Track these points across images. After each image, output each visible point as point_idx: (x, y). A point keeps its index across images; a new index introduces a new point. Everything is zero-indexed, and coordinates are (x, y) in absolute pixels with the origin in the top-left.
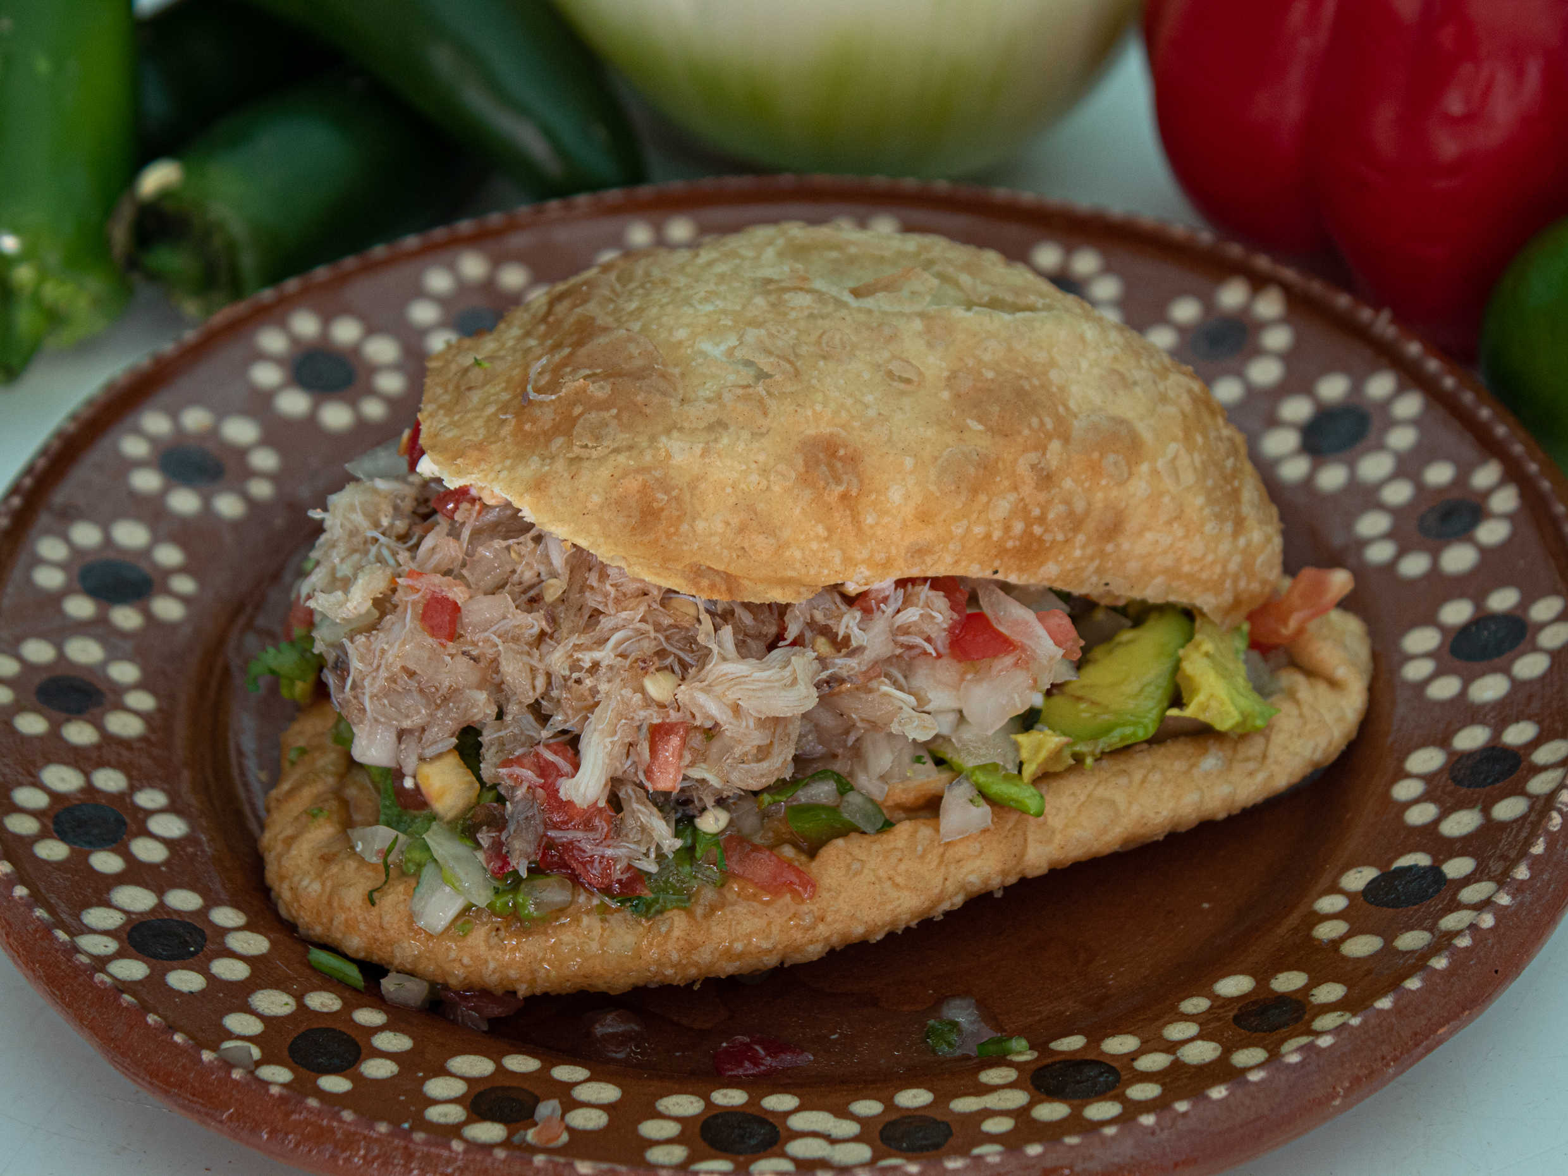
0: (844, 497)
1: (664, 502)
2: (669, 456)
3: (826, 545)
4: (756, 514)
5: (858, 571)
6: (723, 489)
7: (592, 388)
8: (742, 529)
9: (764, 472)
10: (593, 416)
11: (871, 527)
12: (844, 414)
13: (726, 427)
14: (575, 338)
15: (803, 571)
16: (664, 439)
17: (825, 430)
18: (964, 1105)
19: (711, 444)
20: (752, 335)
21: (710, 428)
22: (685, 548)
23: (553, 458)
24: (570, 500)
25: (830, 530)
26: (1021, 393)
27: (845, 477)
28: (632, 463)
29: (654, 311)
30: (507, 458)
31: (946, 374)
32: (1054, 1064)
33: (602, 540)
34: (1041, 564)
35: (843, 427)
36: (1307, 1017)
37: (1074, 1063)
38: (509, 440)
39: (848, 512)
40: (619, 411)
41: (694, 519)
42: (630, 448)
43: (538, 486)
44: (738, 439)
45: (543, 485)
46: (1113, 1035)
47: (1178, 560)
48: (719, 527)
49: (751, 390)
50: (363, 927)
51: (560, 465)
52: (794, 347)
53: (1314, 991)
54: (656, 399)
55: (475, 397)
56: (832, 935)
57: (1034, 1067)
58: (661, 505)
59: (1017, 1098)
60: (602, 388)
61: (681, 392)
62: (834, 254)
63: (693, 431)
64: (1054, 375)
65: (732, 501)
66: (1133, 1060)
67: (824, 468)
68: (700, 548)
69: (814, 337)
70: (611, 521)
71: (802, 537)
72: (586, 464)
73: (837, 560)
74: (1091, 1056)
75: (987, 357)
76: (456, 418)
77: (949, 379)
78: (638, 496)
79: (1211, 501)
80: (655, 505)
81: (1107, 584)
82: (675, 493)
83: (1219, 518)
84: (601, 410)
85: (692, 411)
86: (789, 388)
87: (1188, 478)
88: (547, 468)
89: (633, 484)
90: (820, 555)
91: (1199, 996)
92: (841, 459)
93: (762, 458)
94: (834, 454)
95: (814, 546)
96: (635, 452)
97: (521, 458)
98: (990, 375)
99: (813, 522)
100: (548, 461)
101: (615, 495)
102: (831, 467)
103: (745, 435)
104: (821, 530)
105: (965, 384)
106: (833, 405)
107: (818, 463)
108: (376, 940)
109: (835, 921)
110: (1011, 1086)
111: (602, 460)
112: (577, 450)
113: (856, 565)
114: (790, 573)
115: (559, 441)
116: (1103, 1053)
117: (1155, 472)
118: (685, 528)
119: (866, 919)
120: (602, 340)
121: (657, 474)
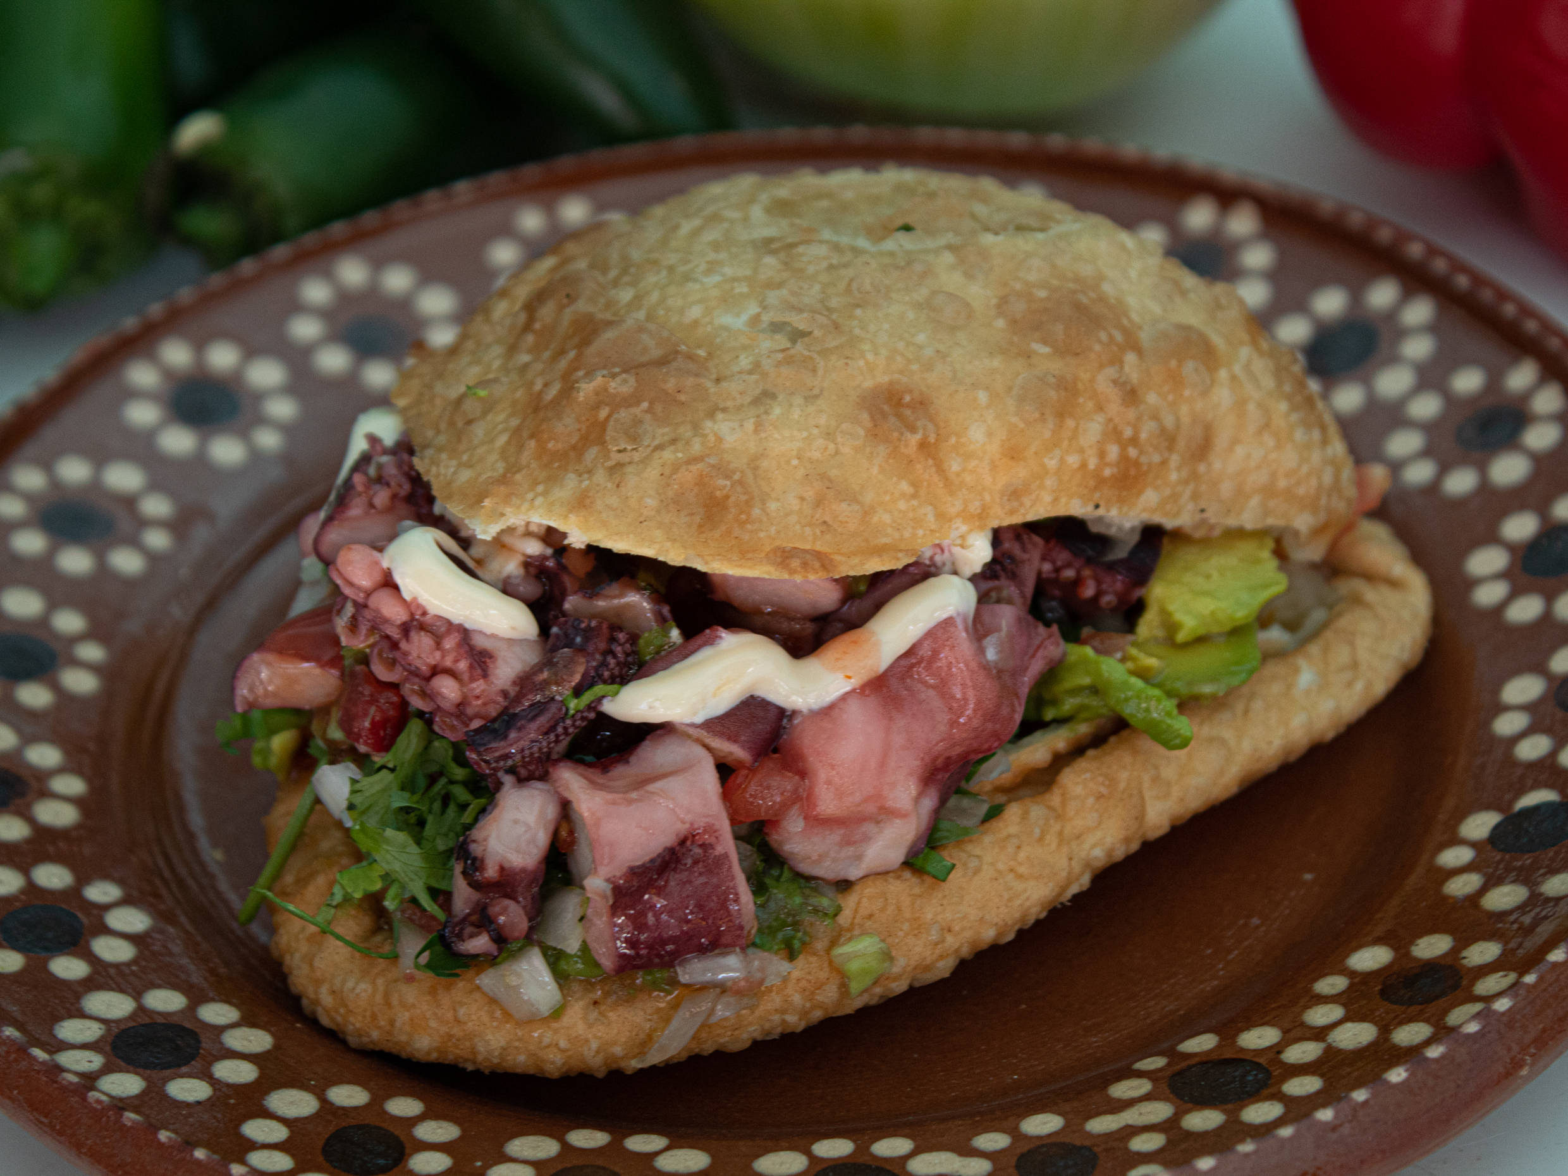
0: (923, 445)
1: (728, 489)
2: (719, 439)
3: (915, 503)
4: (830, 481)
5: (954, 526)
6: (788, 462)
7: (614, 385)
8: (819, 502)
9: (829, 435)
10: (623, 414)
11: (958, 475)
12: (899, 358)
13: (773, 396)
14: (577, 341)
15: (897, 535)
16: (708, 424)
17: (883, 379)
18: (1101, 1125)
19: (764, 417)
20: (773, 297)
21: (756, 401)
22: (762, 535)
23: (590, 472)
24: (622, 511)
25: (915, 484)
26: (1079, 307)
27: (919, 423)
28: (680, 455)
29: (655, 296)
30: (537, 484)
31: (994, 301)
32: (1190, 1067)
33: (669, 544)
34: (1140, 492)
35: (901, 372)
36: (1465, 982)
37: (1208, 1063)
38: (534, 465)
39: (930, 462)
40: (651, 403)
41: (763, 502)
42: (674, 441)
43: (581, 503)
44: (791, 405)
45: (588, 501)
46: (1248, 1028)
47: (1273, 475)
48: (795, 504)
49: (792, 352)
50: (433, 1024)
51: (600, 477)
52: (822, 301)
53: (1465, 953)
54: (690, 381)
55: (479, 431)
56: (962, 945)
57: (1168, 1073)
58: (724, 492)
59: (1161, 1111)
60: (625, 381)
61: (714, 370)
62: (825, 203)
63: (739, 408)
64: (1106, 287)
65: (801, 473)
66: (1279, 1052)
67: (892, 420)
68: (778, 532)
69: (842, 286)
70: (672, 523)
71: (887, 498)
72: (630, 469)
73: (931, 518)
74: (1228, 1055)
75: (1032, 277)
76: (465, 457)
77: (999, 306)
78: (696, 490)
79: (1294, 408)
80: (718, 493)
81: (1202, 511)
82: (736, 477)
83: (1307, 425)
84: (630, 406)
85: (732, 387)
86: (832, 342)
87: (1268, 382)
88: (587, 483)
89: (687, 475)
90: (911, 515)
91: (1332, 974)
92: (908, 406)
93: (823, 420)
94: (899, 403)
95: (902, 505)
96: (680, 445)
97: (553, 480)
98: (1042, 294)
99: (895, 479)
100: (586, 476)
101: (670, 494)
102: (899, 416)
103: (798, 400)
104: (905, 486)
105: (1019, 307)
106: (884, 352)
107: (884, 415)
108: (451, 1036)
109: (963, 929)
110: (1147, 1098)
111: (645, 461)
112: (616, 457)
113: (950, 520)
114: (884, 540)
115: (592, 453)
116: (1242, 1050)
117: (1234, 378)
118: (756, 512)
119: (996, 920)
120: (609, 335)
121: (712, 460)
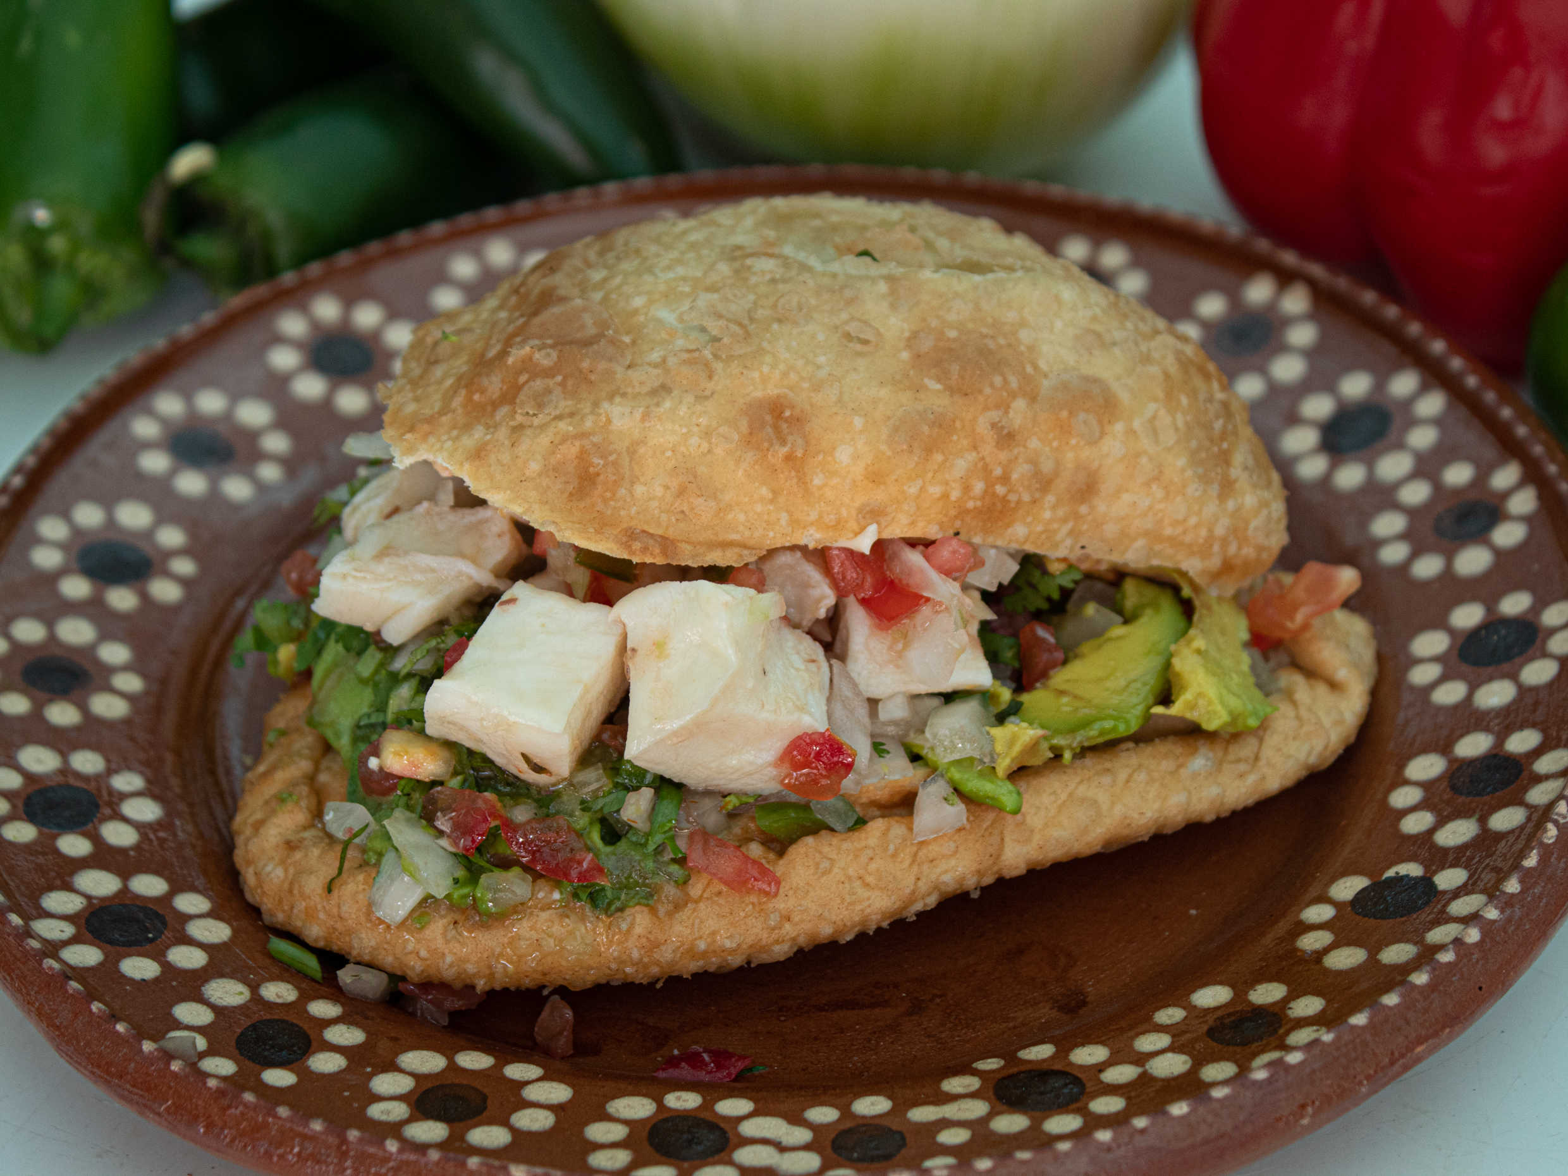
0: (789, 458)
1: (600, 467)
2: (610, 421)
3: (771, 507)
4: (696, 476)
5: (806, 533)
6: (663, 454)
7: (539, 357)
8: (681, 492)
9: (706, 435)
10: (537, 384)
11: (819, 489)
12: (793, 376)
13: (669, 391)
14: (534, 308)
15: (747, 534)
16: (606, 405)
17: (773, 391)
18: (922, 1114)
19: (653, 408)
20: (705, 299)
21: (653, 393)
22: (622, 512)
23: (496, 427)
24: (509, 468)
25: (774, 491)
26: (984, 352)
27: (790, 438)
28: (572, 430)
29: (618, 281)
30: (454, 429)
31: (907, 334)
32: (1019, 1073)
33: (538, 507)
34: (1008, 525)
35: (791, 388)
36: (1282, 1031)
37: (1041, 1073)
38: (459, 410)
39: (794, 474)
40: (564, 377)
41: (632, 484)
42: (572, 415)
43: (479, 454)
44: (681, 402)
45: (484, 454)
46: (1083, 1045)
47: (1159, 523)
48: (659, 491)
49: (697, 354)
50: (322, 916)
51: (503, 433)
53: (1293, 1004)
54: (603, 365)
55: (439, 370)
56: (799, 935)
57: (999, 1076)
58: (596, 470)
59: (977, 1109)
60: (549, 356)
61: (629, 357)
63: (635, 396)
64: (1023, 335)
65: (672, 464)
66: (1101, 1071)
67: (769, 430)
68: (638, 512)
70: (549, 488)
71: (746, 499)
72: (527, 432)
73: (783, 522)
74: (1058, 1066)
75: (952, 317)
76: (419, 392)
77: (909, 339)
78: (575, 464)
79: (1194, 462)
80: (592, 470)
82: (612, 458)
83: (1205, 480)
84: (546, 377)
85: (637, 376)
86: (738, 350)
87: (1169, 438)
88: (489, 437)
89: (572, 449)
90: (766, 517)
91: (1174, 1005)
92: (787, 421)
93: (704, 421)
94: (780, 416)
95: (759, 508)
96: (576, 419)
97: (466, 428)
98: (953, 334)
99: (757, 484)
100: (491, 430)
101: (554, 462)
102: (776, 428)
103: (689, 398)
104: (764, 491)
105: (926, 344)
106: (782, 367)
107: (763, 425)
108: (335, 929)
109: (802, 921)
110: (973, 1095)
111: (543, 428)
112: (519, 419)
113: (804, 528)
114: (733, 536)
115: (502, 410)
116: (1071, 1064)
117: (1131, 432)
118: (622, 492)
119: (834, 919)
120: (558, 310)
121: (596, 439)
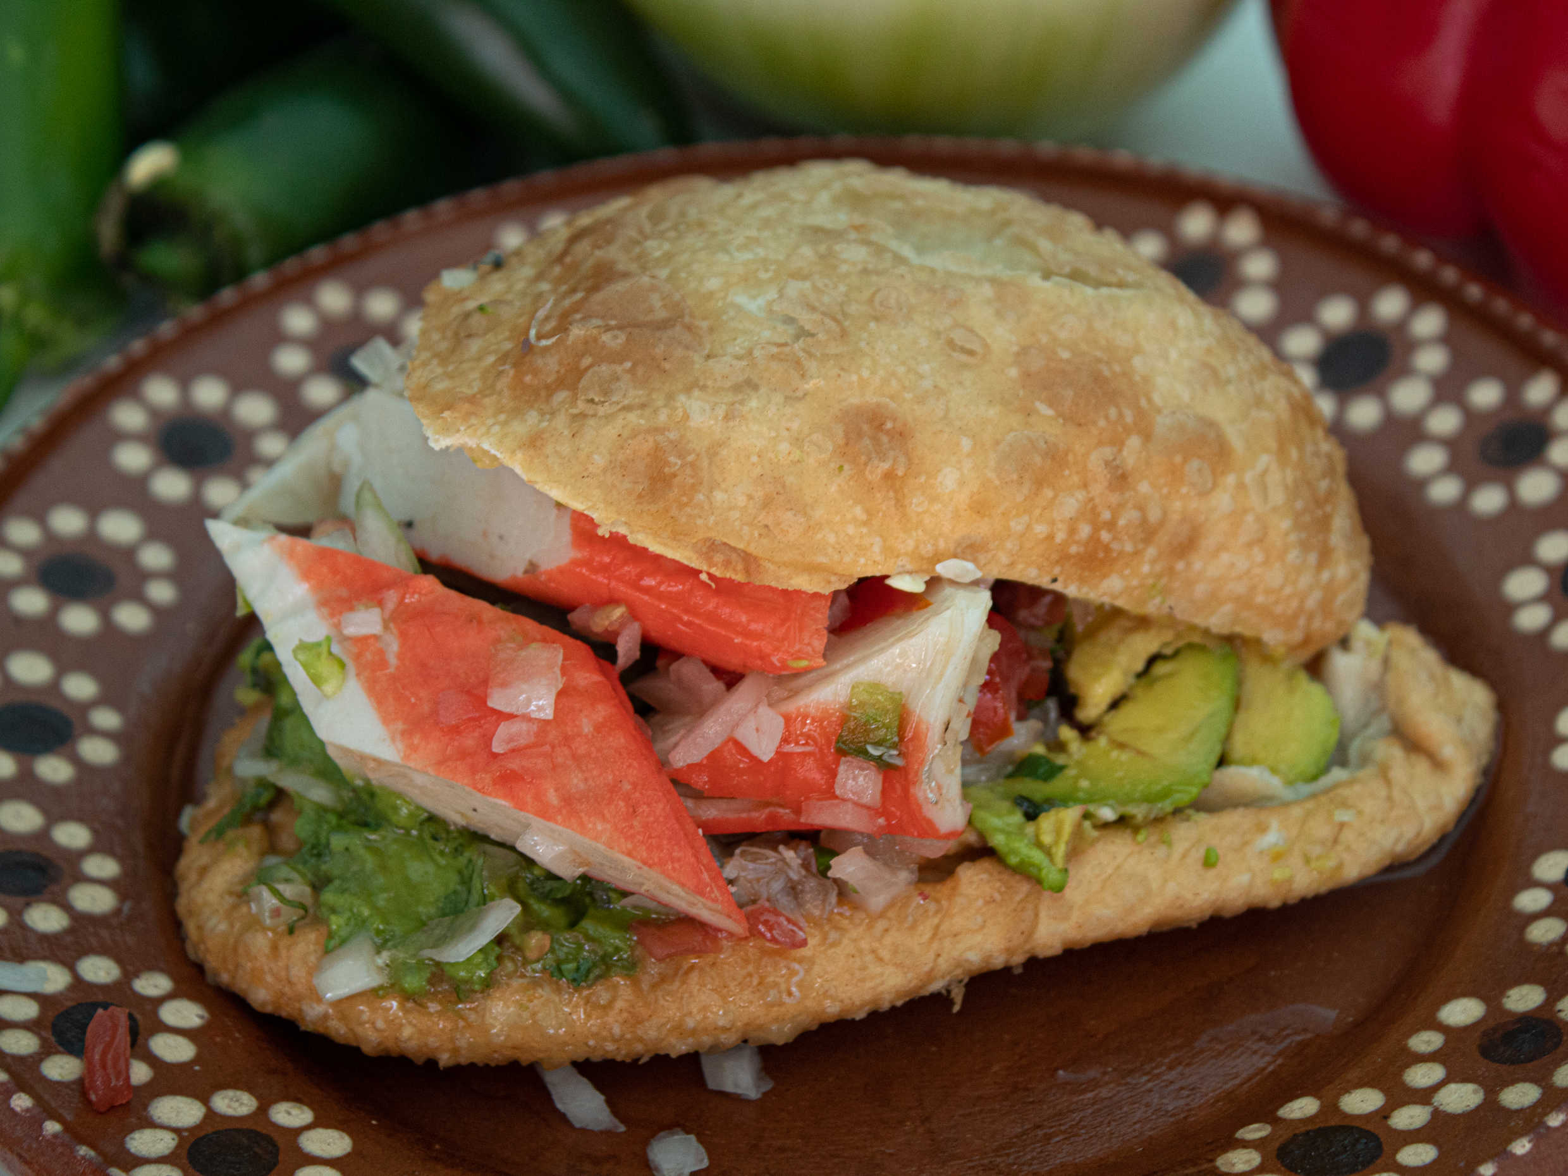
0: (889, 476)
1: (677, 467)
2: (686, 417)
3: (864, 530)
4: (784, 487)
5: (898, 563)
6: (748, 457)
7: (606, 338)
8: (766, 505)
9: (798, 441)
10: (604, 369)
11: (918, 514)
12: (894, 383)
13: (756, 387)
14: (590, 283)
15: (836, 557)
16: (682, 398)
17: (871, 398)
19: (737, 406)
20: (794, 288)
21: (737, 388)
22: (699, 522)
23: (553, 414)
24: (569, 461)
25: (869, 512)
26: (1098, 379)
27: (891, 453)
28: (642, 422)
29: (684, 258)
30: (502, 412)
31: (1015, 349)
33: (602, 506)
34: (1105, 576)
35: (892, 398)
38: (506, 393)
39: (891, 494)
40: (634, 365)
41: (711, 490)
42: (643, 406)
43: (534, 443)
44: (769, 402)
45: (539, 443)
47: (1253, 588)
48: (741, 501)
49: (787, 349)
51: (561, 422)
52: (842, 304)
54: (679, 352)
55: (475, 346)
58: (672, 470)
60: (616, 337)
61: (708, 346)
63: (717, 390)
64: (1137, 362)
65: (758, 471)
67: (867, 441)
68: (717, 524)
69: (866, 294)
70: (614, 486)
71: (838, 518)
72: (591, 422)
73: (876, 549)
75: (1063, 335)
76: (451, 368)
77: (1018, 354)
78: (647, 459)
79: (1297, 526)
80: (666, 470)
81: (1170, 609)
82: (690, 458)
83: (1305, 546)
84: (614, 362)
85: (718, 367)
86: (833, 349)
87: (1278, 497)
88: (545, 424)
89: (645, 445)
90: (857, 541)
92: (888, 432)
93: (795, 425)
94: (880, 427)
95: (851, 530)
96: (647, 412)
97: (517, 413)
98: (1065, 355)
99: (851, 502)
100: (548, 416)
101: (621, 457)
102: (876, 440)
103: (778, 398)
104: (858, 511)
105: (1037, 363)
106: (882, 373)
107: (860, 435)
111: (609, 418)
112: (581, 406)
113: (898, 556)
114: (822, 559)
115: (562, 396)
117: (1241, 486)
118: (700, 497)
120: (620, 286)
121: (672, 435)
